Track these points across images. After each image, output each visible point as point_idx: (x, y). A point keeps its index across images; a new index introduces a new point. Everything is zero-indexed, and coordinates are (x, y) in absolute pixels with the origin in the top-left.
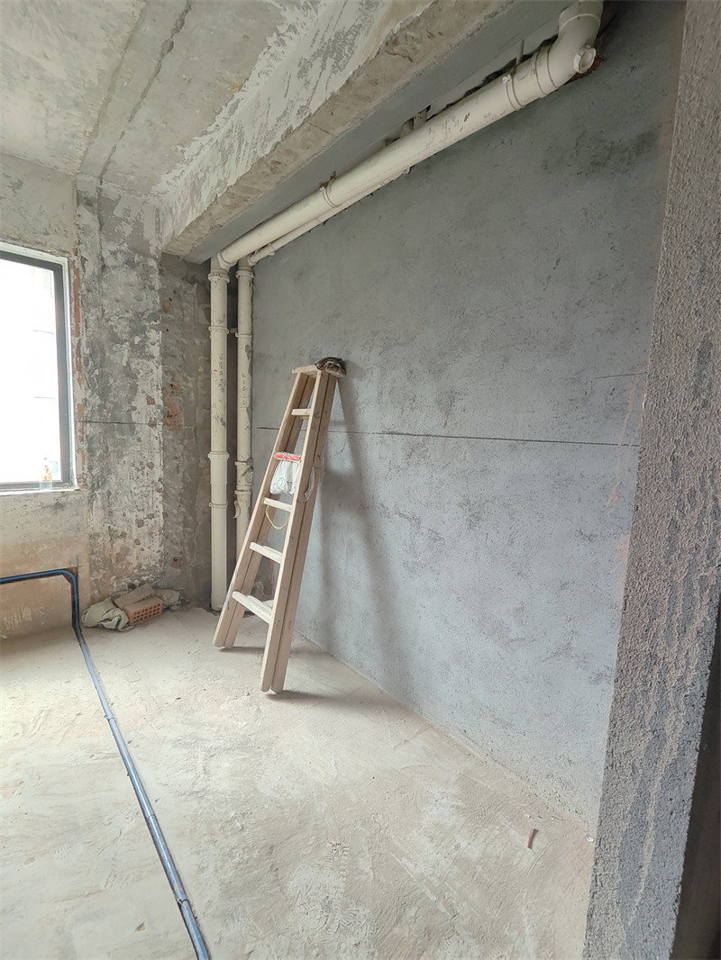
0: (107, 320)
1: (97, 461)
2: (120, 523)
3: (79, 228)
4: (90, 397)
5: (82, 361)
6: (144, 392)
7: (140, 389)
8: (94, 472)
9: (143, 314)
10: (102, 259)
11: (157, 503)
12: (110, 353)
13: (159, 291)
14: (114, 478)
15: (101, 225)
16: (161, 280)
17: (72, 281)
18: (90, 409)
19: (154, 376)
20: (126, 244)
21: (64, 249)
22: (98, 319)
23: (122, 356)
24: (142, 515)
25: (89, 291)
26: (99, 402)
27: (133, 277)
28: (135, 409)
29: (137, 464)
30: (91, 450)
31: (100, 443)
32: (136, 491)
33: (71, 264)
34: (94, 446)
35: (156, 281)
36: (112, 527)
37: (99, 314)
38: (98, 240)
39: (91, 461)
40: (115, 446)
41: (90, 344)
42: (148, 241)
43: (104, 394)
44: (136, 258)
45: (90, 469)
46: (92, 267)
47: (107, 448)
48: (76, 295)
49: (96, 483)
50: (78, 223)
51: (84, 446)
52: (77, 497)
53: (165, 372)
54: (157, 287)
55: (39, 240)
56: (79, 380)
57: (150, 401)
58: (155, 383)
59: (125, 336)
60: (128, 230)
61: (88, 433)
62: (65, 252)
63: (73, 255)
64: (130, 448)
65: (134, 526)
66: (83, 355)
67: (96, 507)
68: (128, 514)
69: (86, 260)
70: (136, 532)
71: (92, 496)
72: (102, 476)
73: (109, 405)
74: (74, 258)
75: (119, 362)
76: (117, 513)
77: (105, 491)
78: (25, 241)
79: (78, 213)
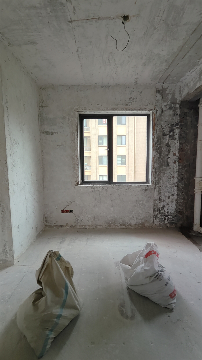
0: (163, 129)
1: (157, 175)
2: (163, 197)
3: (156, 101)
4: (156, 155)
5: (155, 143)
6: (172, 152)
7: (171, 151)
8: (156, 179)
9: (174, 124)
10: (162, 109)
11: (175, 191)
12: (163, 139)
13: (179, 115)
14: (162, 181)
15: (162, 97)
16: (180, 111)
17: (153, 118)
18: (156, 158)
19: (176, 146)
20: (169, 102)
21: (151, 109)
22: (160, 129)
23: (166, 140)
24: (170, 195)
25: (158, 120)
26: (159, 156)
27: (171, 112)
28: (169, 158)
29: (169, 177)
30: (155, 172)
31: (158, 170)
32: (168, 186)
33: (153, 113)
34: (156, 171)
35: (179, 112)
36: (160, 198)
37: (160, 127)
38: (161, 103)
39: (155, 175)
40: (163, 171)
41: (157, 137)
42: (176, 98)
43: (160, 153)
44: (172, 106)
45: (155, 178)
46: (159, 112)
47: (160, 171)
48: (154, 122)
49: (156, 182)
50: (156, 99)
51: (154, 171)
52: (151, 187)
53: (180, 143)
54: (179, 114)
55: (145, 108)
56: (153, 149)
57: (174, 154)
58: (176, 148)
59: (168, 133)
60: (170, 96)
61: (155, 166)
62: (152, 109)
63: (154, 110)
64: (167, 171)
65: (167, 198)
66: (155, 141)
67: (156, 191)
68: (166, 194)
69: (157, 110)
70: (167, 200)
71: (155, 187)
72: (158, 181)
73: (161, 157)
74: (154, 111)
75: (165, 142)
76: (162, 193)
77: (159, 186)
78: (142, 109)
79: (156, 96)
